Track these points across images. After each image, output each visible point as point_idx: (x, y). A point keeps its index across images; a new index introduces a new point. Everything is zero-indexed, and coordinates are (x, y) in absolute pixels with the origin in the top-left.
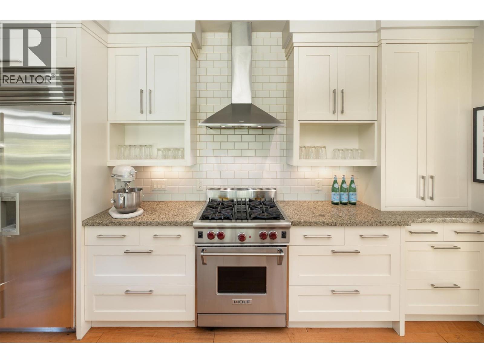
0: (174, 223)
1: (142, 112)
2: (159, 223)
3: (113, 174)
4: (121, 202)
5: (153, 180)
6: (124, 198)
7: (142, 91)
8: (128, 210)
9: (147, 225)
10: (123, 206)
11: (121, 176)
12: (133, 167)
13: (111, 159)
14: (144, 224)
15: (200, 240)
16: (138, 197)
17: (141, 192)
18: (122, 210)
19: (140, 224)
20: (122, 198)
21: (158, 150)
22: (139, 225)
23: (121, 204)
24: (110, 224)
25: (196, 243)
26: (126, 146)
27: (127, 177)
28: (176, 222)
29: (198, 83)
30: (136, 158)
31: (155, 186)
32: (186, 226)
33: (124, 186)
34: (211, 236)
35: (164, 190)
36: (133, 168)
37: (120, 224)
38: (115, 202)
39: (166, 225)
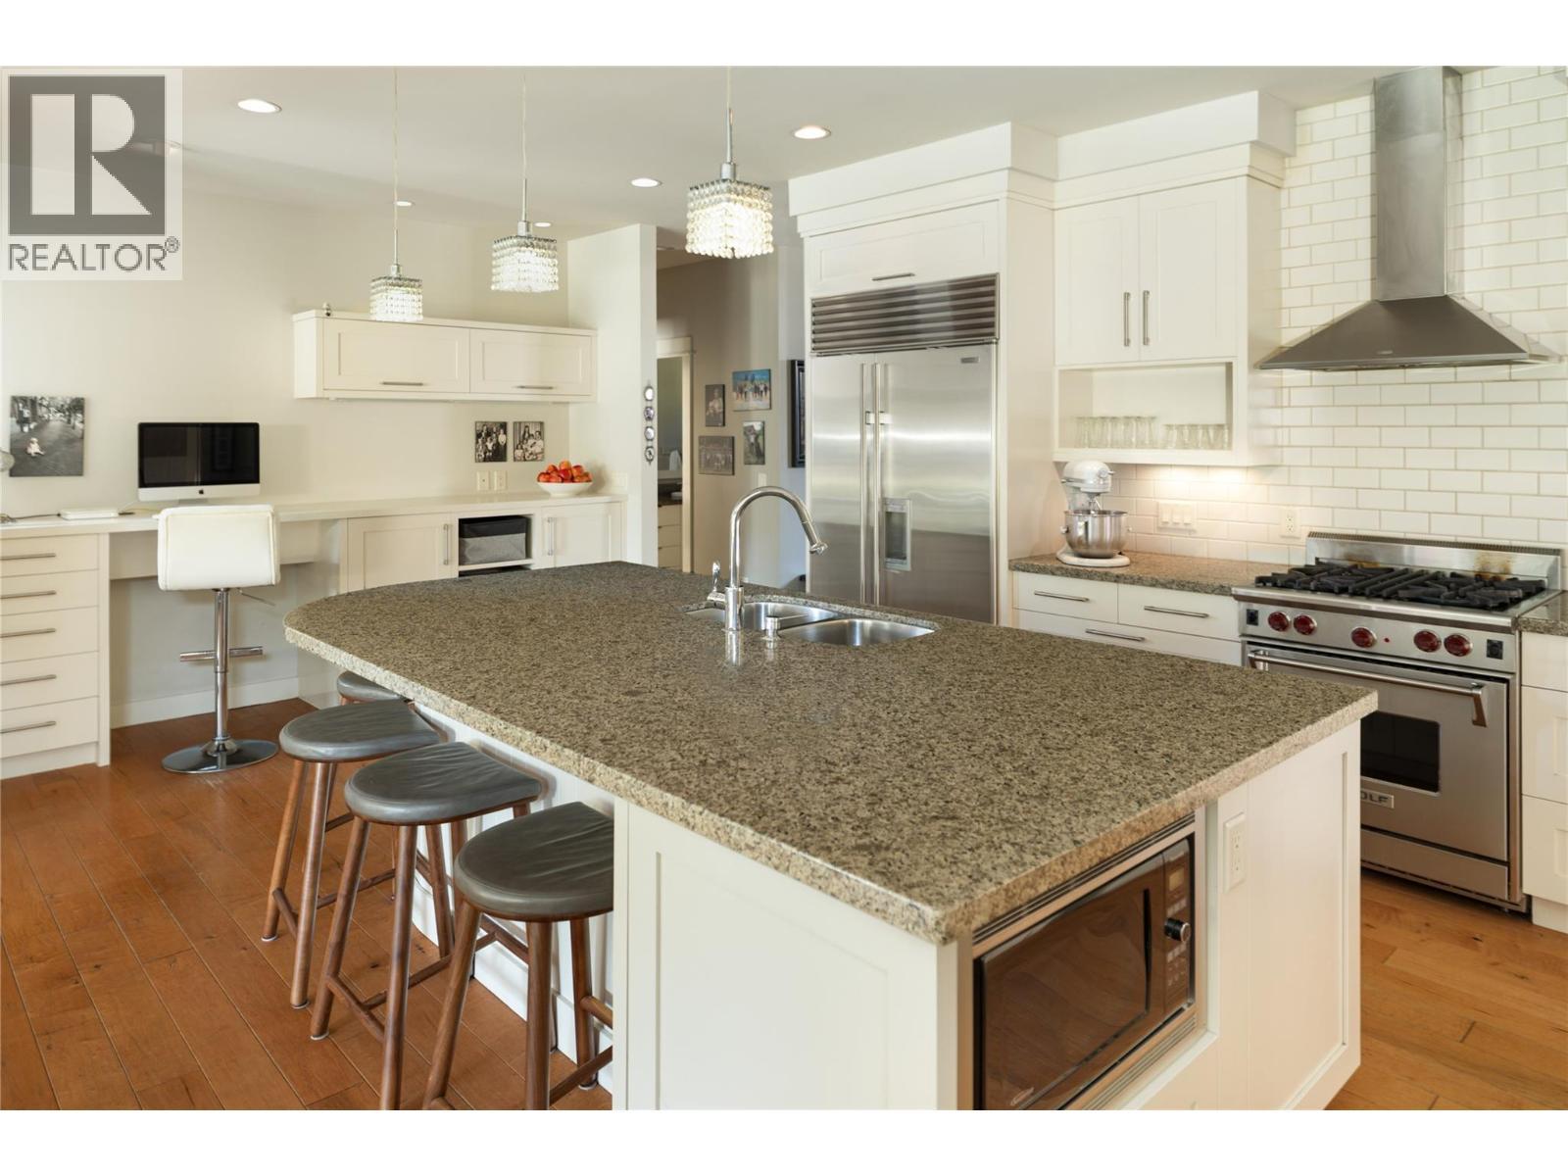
0: (1191, 585)
1: (1127, 342)
2: (1157, 581)
3: (1065, 478)
4: (1081, 532)
5: (1161, 502)
6: (1086, 524)
7: (1127, 296)
8: (1094, 551)
9: (1133, 583)
10: (1084, 541)
11: (1081, 481)
12: (1107, 464)
13: (1060, 446)
14: (1125, 578)
15: (1251, 629)
16: (1118, 527)
17: (1123, 518)
18: (1083, 550)
19: (1118, 579)
20: (1082, 524)
21: (1169, 427)
22: (1115, 581)
23: (1080, 537)
24: (1059, 572)
25: (1243, 635)
26: (1096, 419)
27: (1091, 484)
28: (1197, 584)
29: (1284, 248)
30: (1114, 444)
31: (1166, 518)
32: (1219, 594)
33: (1087, 504)
34: (1278, 621)
35: (1188, 527)
36: (1107, 468)
37: (1077, 573)
38: (1068, 532)
39: (1174, 586)
